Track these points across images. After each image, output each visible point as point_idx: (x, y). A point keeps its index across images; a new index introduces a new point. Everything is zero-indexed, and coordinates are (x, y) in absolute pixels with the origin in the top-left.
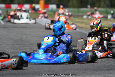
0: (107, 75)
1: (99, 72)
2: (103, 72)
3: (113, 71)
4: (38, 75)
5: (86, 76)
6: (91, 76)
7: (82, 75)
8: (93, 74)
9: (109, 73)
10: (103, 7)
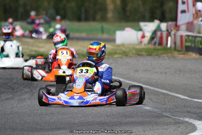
3: (61, 131)
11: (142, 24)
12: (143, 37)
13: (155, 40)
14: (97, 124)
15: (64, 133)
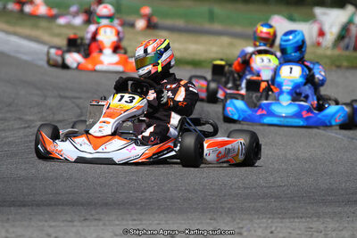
11: (318, 11)
12: (321, 33)
13: (346, 40)
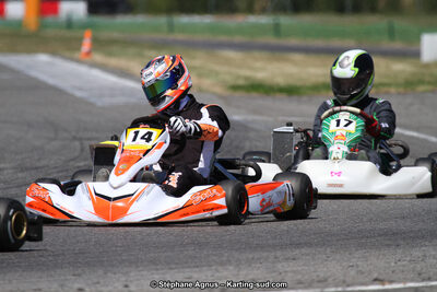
0: (279, 266)
1: (251, 256)
2: (265, 254)
3: (303, 250)
4: (20, 267)
5: (205, 268)
6: (220, 268)
7: (189, 267)
8: (229, 262)
9: (287, 259)
10: (263, 11)
14: (380, 235)
15: (308, 255)
